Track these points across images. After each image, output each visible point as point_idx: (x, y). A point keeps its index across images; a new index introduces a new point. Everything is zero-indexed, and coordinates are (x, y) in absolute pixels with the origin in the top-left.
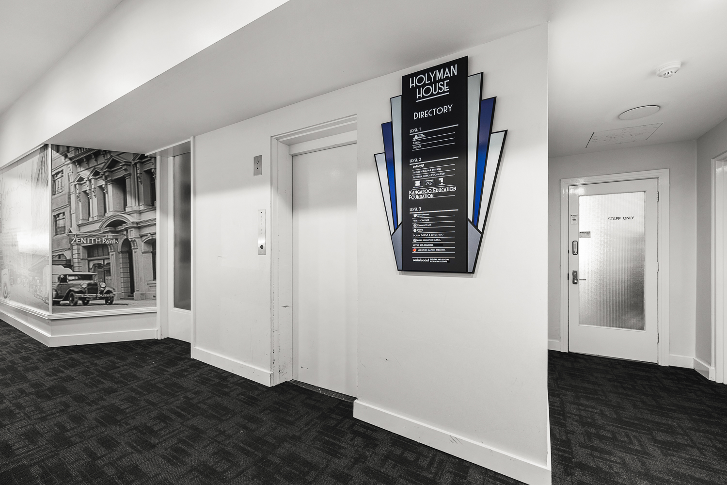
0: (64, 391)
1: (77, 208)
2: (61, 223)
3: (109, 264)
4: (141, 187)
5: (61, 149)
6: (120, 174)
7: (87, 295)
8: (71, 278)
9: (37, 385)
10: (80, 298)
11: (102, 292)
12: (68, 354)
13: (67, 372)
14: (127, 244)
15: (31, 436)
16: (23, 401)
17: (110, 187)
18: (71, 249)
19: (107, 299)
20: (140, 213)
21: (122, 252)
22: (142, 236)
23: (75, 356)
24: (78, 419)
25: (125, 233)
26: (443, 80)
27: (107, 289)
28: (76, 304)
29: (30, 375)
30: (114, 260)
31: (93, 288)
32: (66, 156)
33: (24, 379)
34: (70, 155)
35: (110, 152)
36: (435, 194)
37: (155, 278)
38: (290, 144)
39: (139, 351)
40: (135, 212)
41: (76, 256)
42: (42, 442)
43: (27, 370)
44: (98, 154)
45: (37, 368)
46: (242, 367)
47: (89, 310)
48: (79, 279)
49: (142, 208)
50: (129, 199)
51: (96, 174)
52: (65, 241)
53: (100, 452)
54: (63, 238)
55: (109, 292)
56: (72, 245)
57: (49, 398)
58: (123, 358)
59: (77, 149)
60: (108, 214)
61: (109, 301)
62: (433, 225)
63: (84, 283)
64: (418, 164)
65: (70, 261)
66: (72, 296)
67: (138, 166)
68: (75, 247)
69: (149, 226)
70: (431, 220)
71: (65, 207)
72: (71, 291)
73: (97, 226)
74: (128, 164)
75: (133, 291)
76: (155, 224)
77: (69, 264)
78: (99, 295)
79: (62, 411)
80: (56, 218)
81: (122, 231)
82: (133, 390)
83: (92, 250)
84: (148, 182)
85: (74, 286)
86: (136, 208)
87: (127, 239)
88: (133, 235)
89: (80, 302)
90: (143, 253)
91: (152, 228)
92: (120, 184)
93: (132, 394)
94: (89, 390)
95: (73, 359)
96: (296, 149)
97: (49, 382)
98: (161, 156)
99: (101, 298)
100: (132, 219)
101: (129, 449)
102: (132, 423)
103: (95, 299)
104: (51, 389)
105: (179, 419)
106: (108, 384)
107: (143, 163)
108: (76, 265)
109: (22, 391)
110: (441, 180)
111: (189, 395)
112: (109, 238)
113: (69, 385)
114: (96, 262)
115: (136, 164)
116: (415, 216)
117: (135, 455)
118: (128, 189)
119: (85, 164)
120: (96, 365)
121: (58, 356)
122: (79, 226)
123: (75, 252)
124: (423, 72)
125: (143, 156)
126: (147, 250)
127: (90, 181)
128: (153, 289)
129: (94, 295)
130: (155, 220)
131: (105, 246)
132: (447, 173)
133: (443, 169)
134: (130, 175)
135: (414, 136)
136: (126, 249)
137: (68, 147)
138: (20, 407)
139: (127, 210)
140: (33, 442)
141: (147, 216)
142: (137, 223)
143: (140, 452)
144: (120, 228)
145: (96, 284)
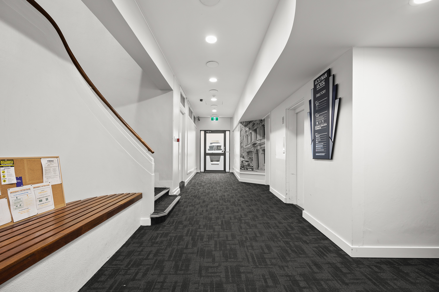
0: (237, 190)
1: (245, 140)
2: (242, 145)
3: (252, 157)
4: (261, 131)
5: (242, 123)
6: (255, 128)
7: (248, 167)
8: (244, 161)
9: (233, 188)
10: (246, 168)
11: (251, 167)
12: (242, 183)
13: (240, 187)
14: (257, 151)
15: (228, 195)
16: (230, 190)
17: (253, 132)
18: (244, 153)
19: (252, 169)
20: (261, 140)
21: (256, 154)
22: (261, 148)
23: (243, 184)
24: (236, 195)
25: (257, 147)
26: (323, 80)
27: (252, 166)
28: (245, 170)
29: (233, 186)
30: (254, 156)
31: (249, 165)
32: (243, 125)
33: (232, 186)
34: (244, 124)
35: (253, 121)
36: (322, 127)
37: (265, 163)
38: (294, 109)
39: (258, 186)
40: (259, 140)
41: (245, 155)
42: (229, 196)
43: (233, 185)
44: (250, 122)
45: (235, 185)
46: (280, 195)
47: (248, 172)
48: (246, 162)
49: (261, 138)
50: (258, 136)
51: (250, 129)
52: (243, 150)
53: (237, 201)
54: (242, 149)
55: (252, 167)
56: (244, 152)
57: (234, 190)
58: (253, 187)
59: (245, 122)
60: (253, 141)
61: (253, 170)
62: (321, 140)
63: (247, 163)
64: (317, 115)
65: (244, 156)
66: (244, 167)
67: (260, 124)
68: (245, 152)
69: (263, 144)
70: (321, 138)
71: (242, 140)
72: (244, 165)
73: (249, 145)
74: (257, 124)
75: (258, 167)
76: (265, 144)
77: (243, 158)
78: (250, 167)
79: (235, 193)
80: (241, 143)
81: (256, 146)
82: (250, 194)
83: (249, 153)
84: (263, 129)
85: (245, 164)
86: (259, 138)
87: (257, 149)
88: (259, 148)
89: (246, 169)
90: (261, 154)
91: (264, 145)
92: (255, 131)
93: (249, 194)
94: (241, 191)
95: (242, 185)
96: (297, 111)
97: (236, 188)
98: (266, 119)
99: (251, 168)
100: (258, 142)
101: (241, 202)
102: (245, 199)
103: (249, 168)
104: (235, 189)
105: (255, 201)
106: (246, 191)
107: (261, 122)
108: (245, 158)
109: (231, 188)
110: (323, 121)
111: (261, 198)
112: (252, 149)
113: (239, 189)
114: (249, 157)
115: (259, 123)
116: (317, 136)
117: (242, 203)
118: (257, 132)
119: (247, 126)
120: (246, 187)
121: (240, 183)
122: (246, 145)
123: (245, 153)
124: (318, 78)
125: (261, 120)
126: (263, 153)
127: (248, 131)
128: (264, 167)
129: (249, 167)
130: (265, 142)
131: (252, 151)
132: (325, 118)
133: (323, 116)
134: (258, 127)
135: (316, 104)
136: (257, 153)
137: (243, 122)
138: (229, 191)
139: (257, 139)
140: (228, 196)
141: (263, 141)
142: (260, 144)
143: (243, 203)
144: (255, 145)
145: (249, 164)
